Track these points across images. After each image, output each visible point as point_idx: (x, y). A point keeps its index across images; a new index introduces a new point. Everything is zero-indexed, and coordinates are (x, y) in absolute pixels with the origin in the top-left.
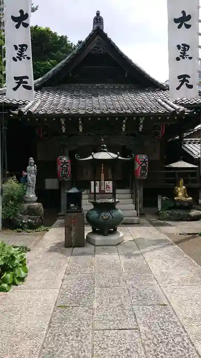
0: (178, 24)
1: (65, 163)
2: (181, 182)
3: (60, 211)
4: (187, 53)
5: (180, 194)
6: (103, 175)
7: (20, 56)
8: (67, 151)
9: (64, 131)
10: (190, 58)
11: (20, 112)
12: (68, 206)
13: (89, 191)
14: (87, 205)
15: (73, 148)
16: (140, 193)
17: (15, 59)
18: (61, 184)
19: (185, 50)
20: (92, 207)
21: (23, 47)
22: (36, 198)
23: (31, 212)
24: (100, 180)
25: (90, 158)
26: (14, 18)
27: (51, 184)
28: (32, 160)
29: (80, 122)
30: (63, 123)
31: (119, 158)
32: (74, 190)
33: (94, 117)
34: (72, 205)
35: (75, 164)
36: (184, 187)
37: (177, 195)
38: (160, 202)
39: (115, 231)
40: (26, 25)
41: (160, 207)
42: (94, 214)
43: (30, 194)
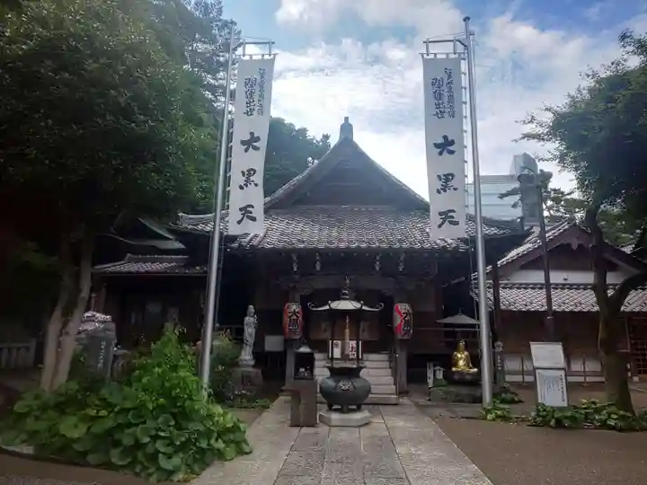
0: (439, 150)
1: (294, 313)
2: (462, 344)
3: (284, 385)
4: (450, 184)
5: (461, 363)
6: (347, 331)
7: (248, 182)
8: (297, 297)
9: (295, 269)
10: (455, 189)
11: (240, 245)
12: (297, 370)
13: (326, 355)
14: (321, 373)
15: (306, 292)
17: (241, 188)
18: (288, 343)
19: (447, 180)
20: (327, 373)
21: (252, 172)
23: (246, 380)
24: (343, 339)
25: (327, 307)
26: (243, 143)
27: (273, 343)
28: (251, 309)
29: (318, 258)
30: (295, 258)
31: (364, 308)
32: (305, 349)
34: (302, 370)
35: (306, 313)
36: (466, 353)
37: (456, 365)
38: (430, 374)
39: (359, 409)
40: (256, 148)
41: (430, 381)
42: (331, 383)
43: (247, 356)
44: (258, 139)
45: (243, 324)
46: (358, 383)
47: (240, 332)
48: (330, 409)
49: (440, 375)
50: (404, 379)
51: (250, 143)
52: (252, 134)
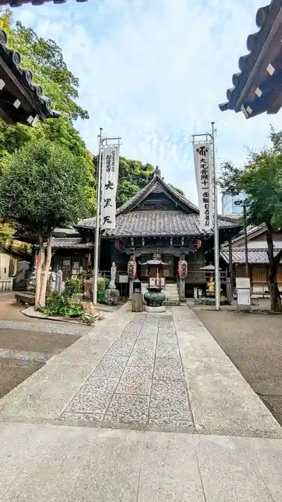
2: (211, 279)
5: (210, 287)
6: (158, 273)
7: (107, 205)
8: (134, 258)
9: (133, 245)
11: (107, 234)
12: (134, 290)
13: (148, 284)
14: (144, 291)
15: (138, 256)
16: (183, 284)
18: (129, 279)
20: (147, 291)
21: (108, 200)
22: (115, 287)
23: (113, 294)
25: (146, 263)
26: (106, 186)
27: (123, 279)
28: (114, 263)
29: (143, 240)
30: (132, 240)
31: (163, 263)
32: (137, 281)
33: (152, 237)
34: (136, 289)
35: (139, 266)
36: (213, 283)
37: (208, 288)
38: (195, 292)
39: (161, 305)
40: (112, 189)
41: (196, 296)
42: (149, 295)
43: (112, 284)
44: (112, 184)
45: (110, 270)
46: (160, 294)
47: (109, 274)
48: (149, 305)
49: (200, 294)
50: (184, 295)
51: (109, 186)
52: (109, 182)
